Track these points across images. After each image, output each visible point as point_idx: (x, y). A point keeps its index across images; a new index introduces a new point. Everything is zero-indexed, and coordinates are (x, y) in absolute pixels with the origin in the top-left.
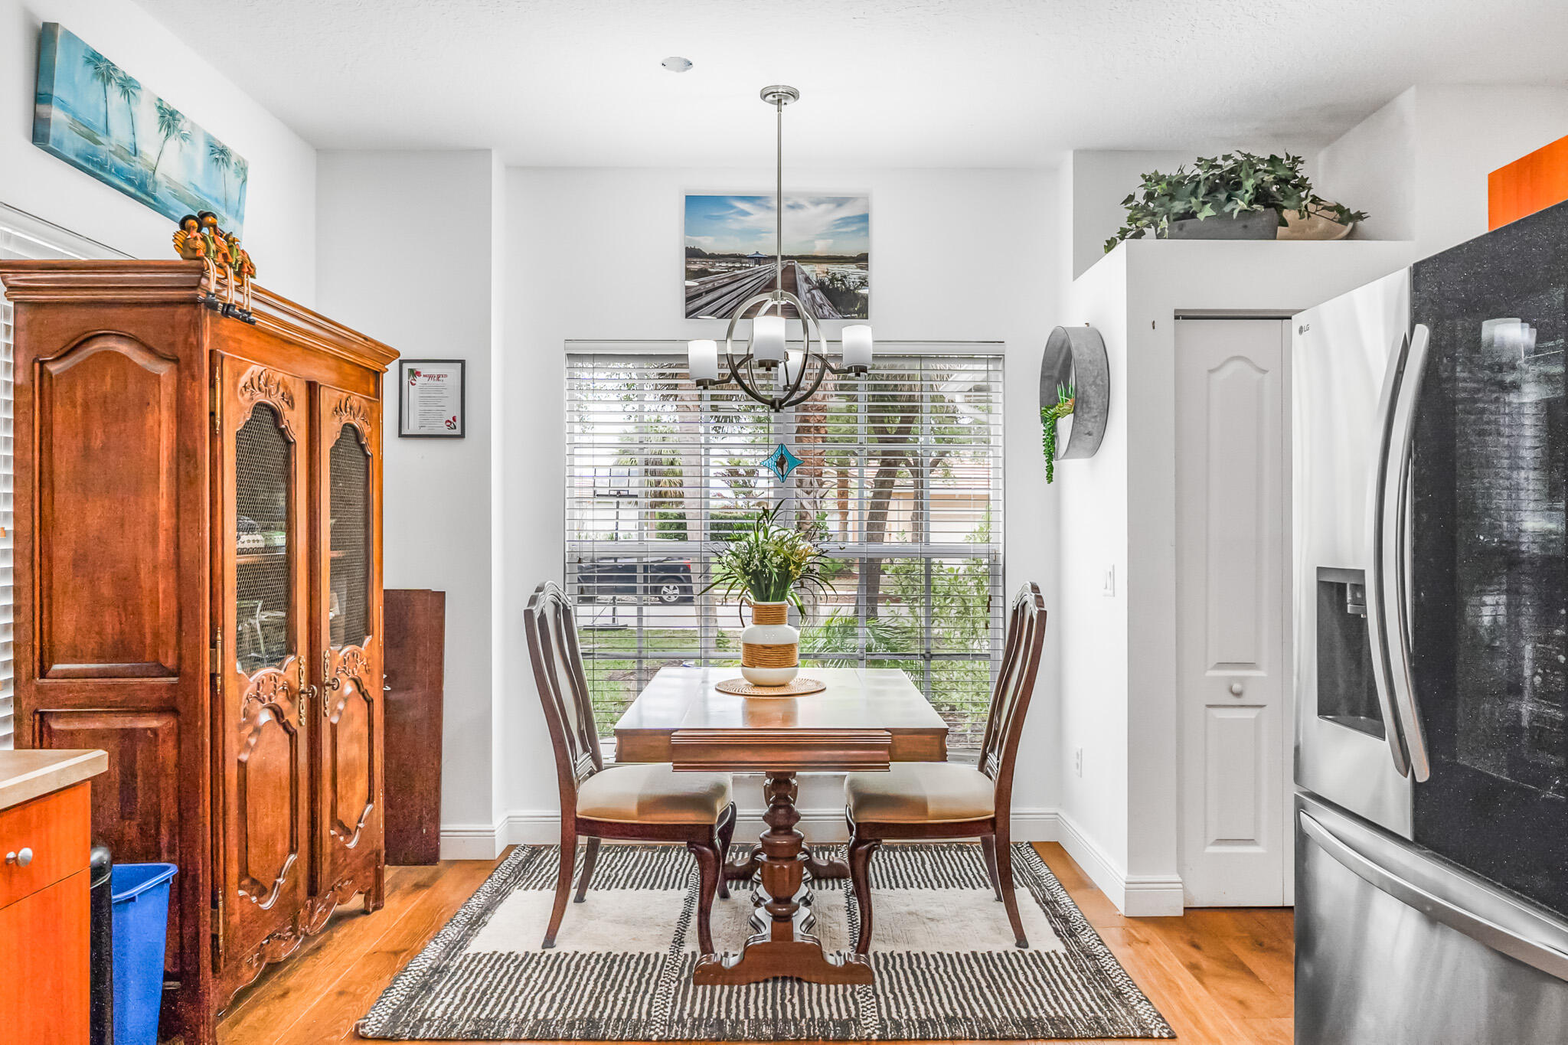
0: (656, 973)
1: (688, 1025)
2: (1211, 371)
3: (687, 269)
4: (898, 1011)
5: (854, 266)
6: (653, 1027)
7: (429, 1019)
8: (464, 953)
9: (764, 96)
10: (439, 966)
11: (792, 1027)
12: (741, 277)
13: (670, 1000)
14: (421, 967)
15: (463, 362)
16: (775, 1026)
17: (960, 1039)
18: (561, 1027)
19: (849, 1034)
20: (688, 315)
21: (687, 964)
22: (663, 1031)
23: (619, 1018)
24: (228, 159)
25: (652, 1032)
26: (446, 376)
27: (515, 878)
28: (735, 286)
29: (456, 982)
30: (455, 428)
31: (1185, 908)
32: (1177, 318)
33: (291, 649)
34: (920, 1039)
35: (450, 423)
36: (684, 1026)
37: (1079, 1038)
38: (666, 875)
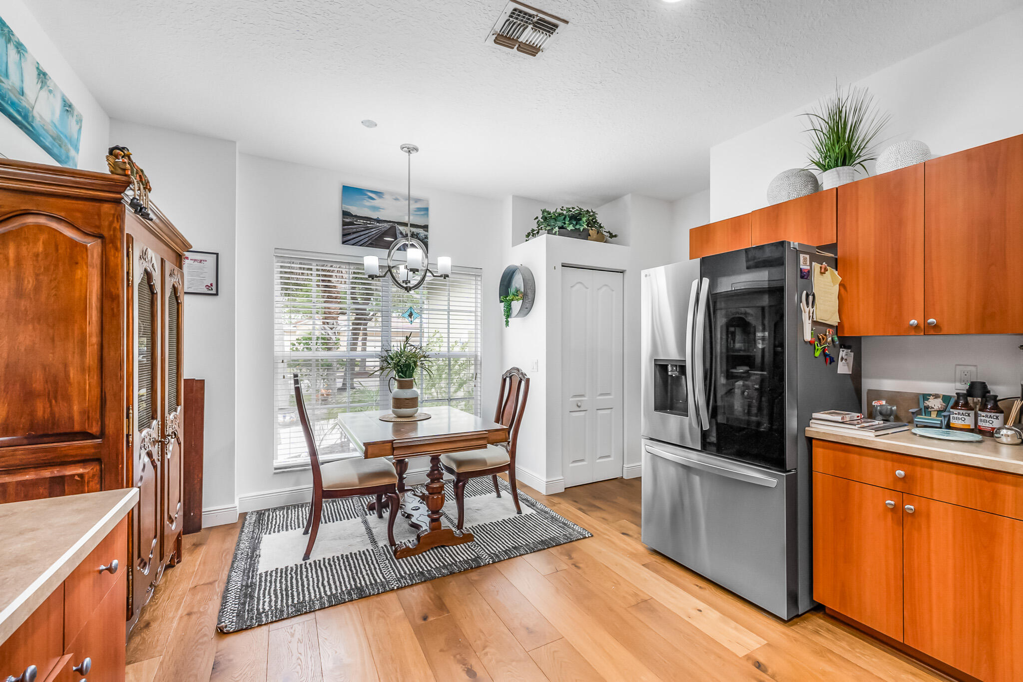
0: (373, 559)
1: (408, 578)
2: (572, 287)
3: (343, 221)
4: (493, 550)
5: (422, 230)
6: (391, 583)
7: (263, 612)
8: (258, 573)
9: (402, 148)
10: (247, 583)
11: (455, 567)
12: (370, 228)
13: (390, 569)
14: (236, 587)
15: (217, 254)
16: (447, 568)
17: (523, 555)
18: (344, 596)
19: (480, 563)
20: (344, 243)
21: (386, 551)
22: (397, 584)
23: (371, 584)
24: (73, 112)
25: (393, 586)
26: (206, 261)
27: (259, 530)
28: (367, 232)
29: (265, 589)
30: (212, 289)
31: (565, 488)
32: (563, 266)
33: (154, 417)
34: (509, 559)
35: (209, 287)
36: (406, 579)
37: (563, 544)
38: (344, 513)
